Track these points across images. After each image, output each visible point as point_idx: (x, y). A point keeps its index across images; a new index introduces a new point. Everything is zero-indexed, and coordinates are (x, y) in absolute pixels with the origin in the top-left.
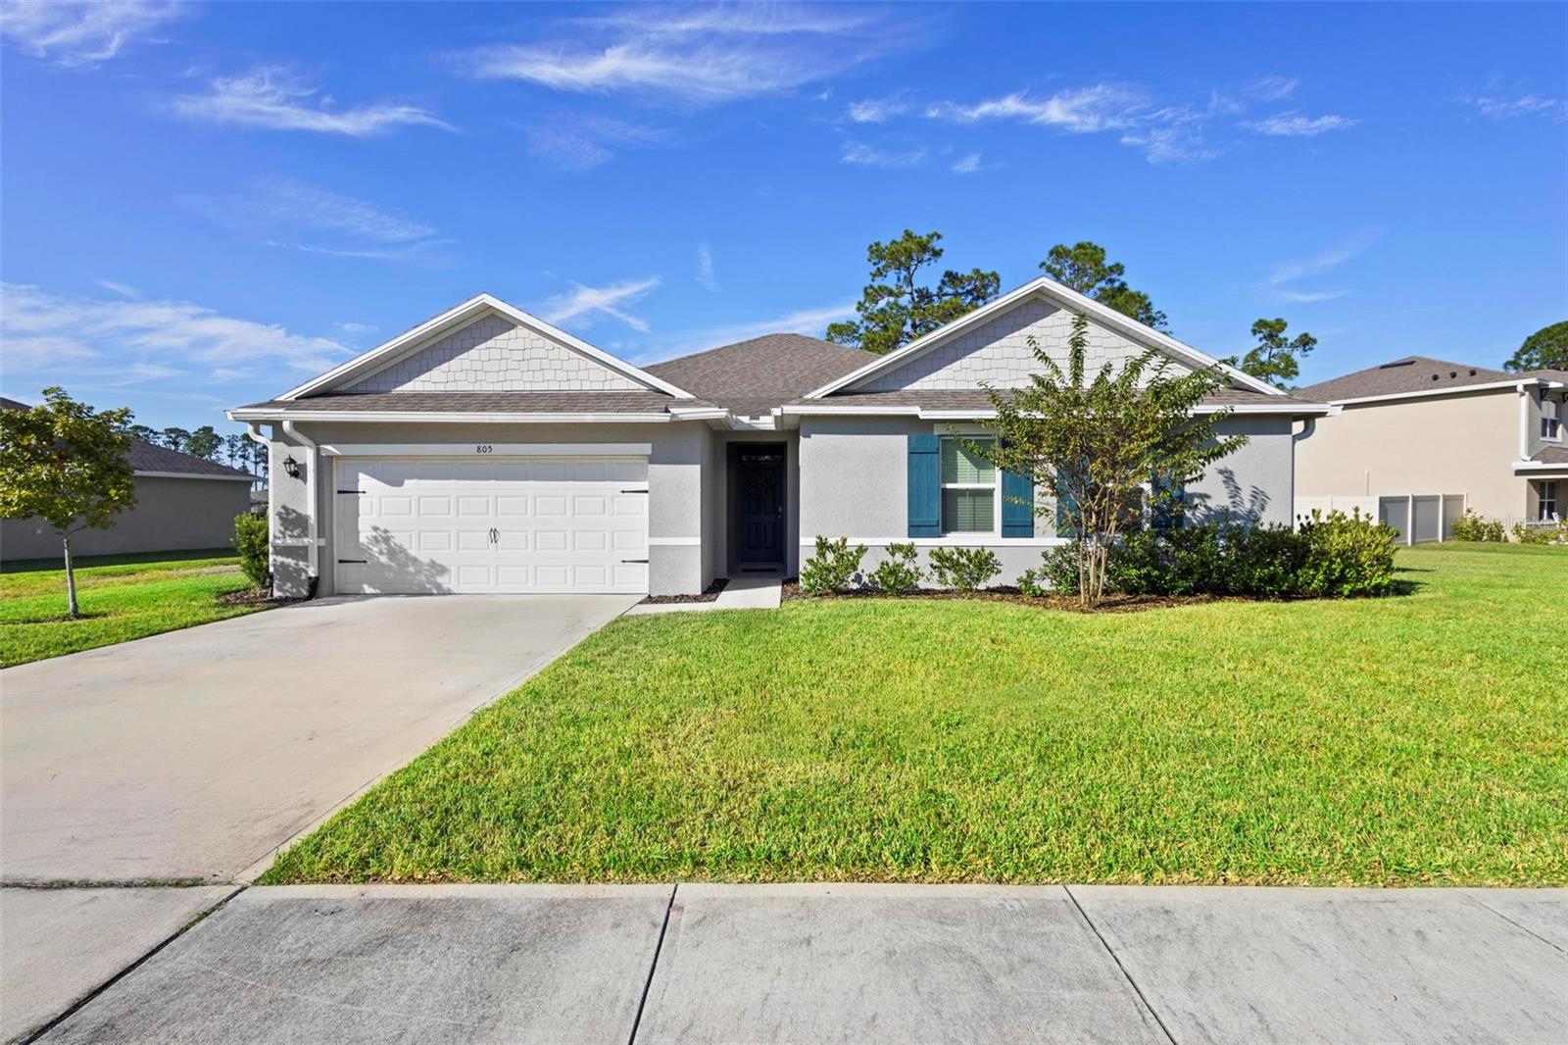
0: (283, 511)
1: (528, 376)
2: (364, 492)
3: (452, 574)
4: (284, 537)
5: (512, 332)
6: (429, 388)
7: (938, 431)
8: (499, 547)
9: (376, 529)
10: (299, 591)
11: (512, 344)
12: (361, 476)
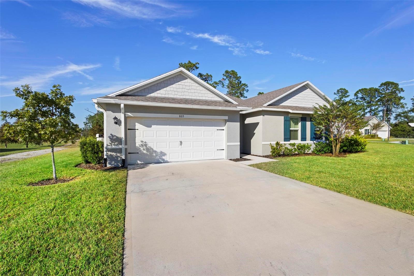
0: (111, 136)
1: (191, 94)
2: (138, 129)
3: (168, 155)
4: (112, 145)
5: (186, 80)
6: (159, 95)
7: (290, 115)
8: (182, 147)
9: (142, 142)
10: (117, 164)
11: (186, 84)
12: (136, 124)
